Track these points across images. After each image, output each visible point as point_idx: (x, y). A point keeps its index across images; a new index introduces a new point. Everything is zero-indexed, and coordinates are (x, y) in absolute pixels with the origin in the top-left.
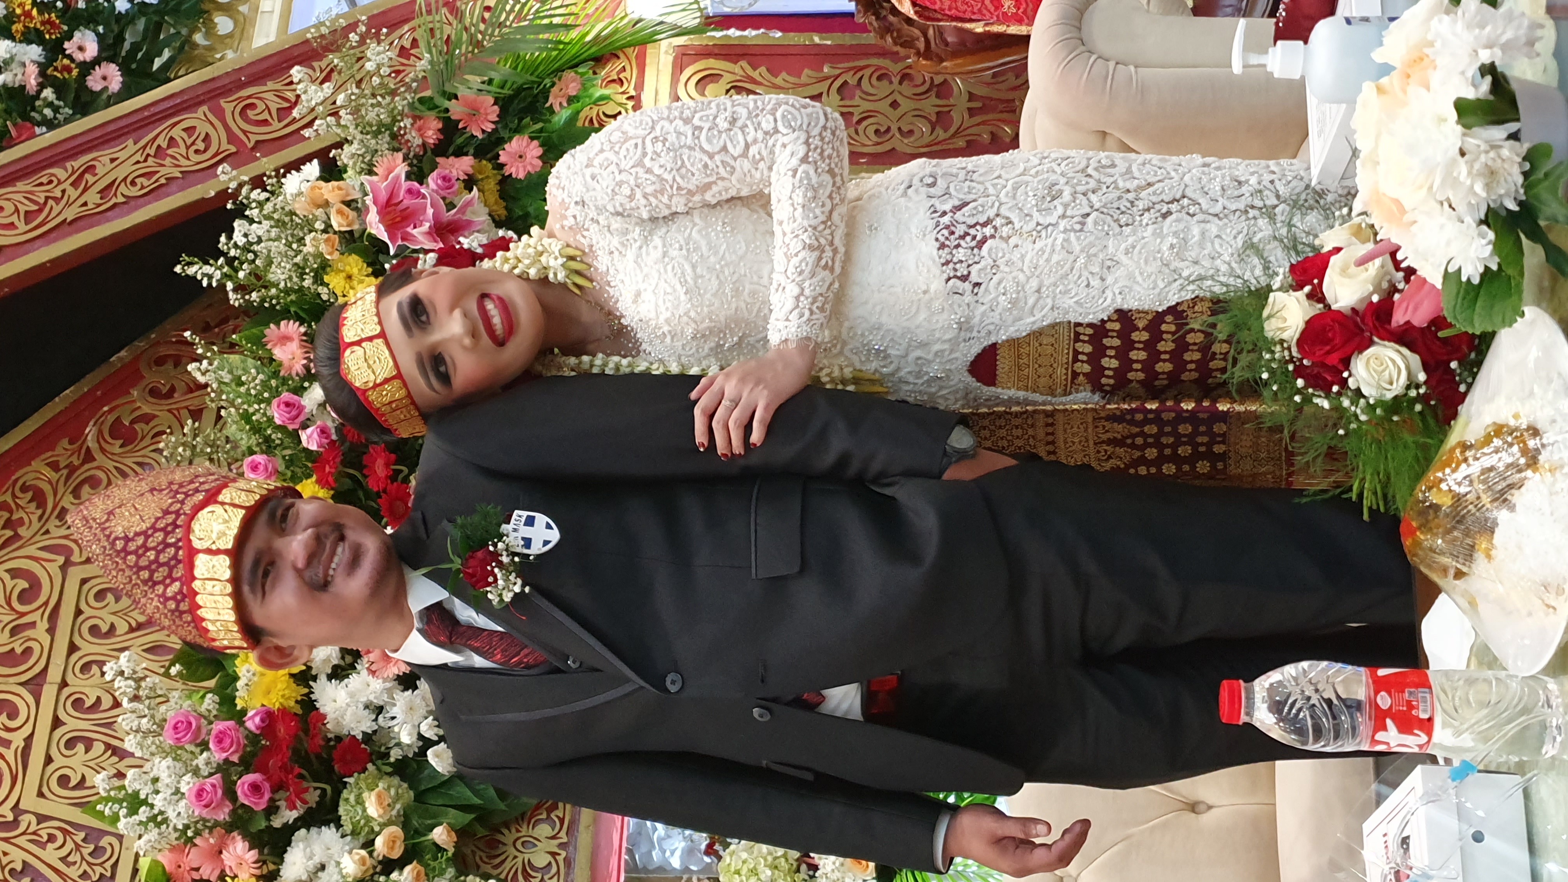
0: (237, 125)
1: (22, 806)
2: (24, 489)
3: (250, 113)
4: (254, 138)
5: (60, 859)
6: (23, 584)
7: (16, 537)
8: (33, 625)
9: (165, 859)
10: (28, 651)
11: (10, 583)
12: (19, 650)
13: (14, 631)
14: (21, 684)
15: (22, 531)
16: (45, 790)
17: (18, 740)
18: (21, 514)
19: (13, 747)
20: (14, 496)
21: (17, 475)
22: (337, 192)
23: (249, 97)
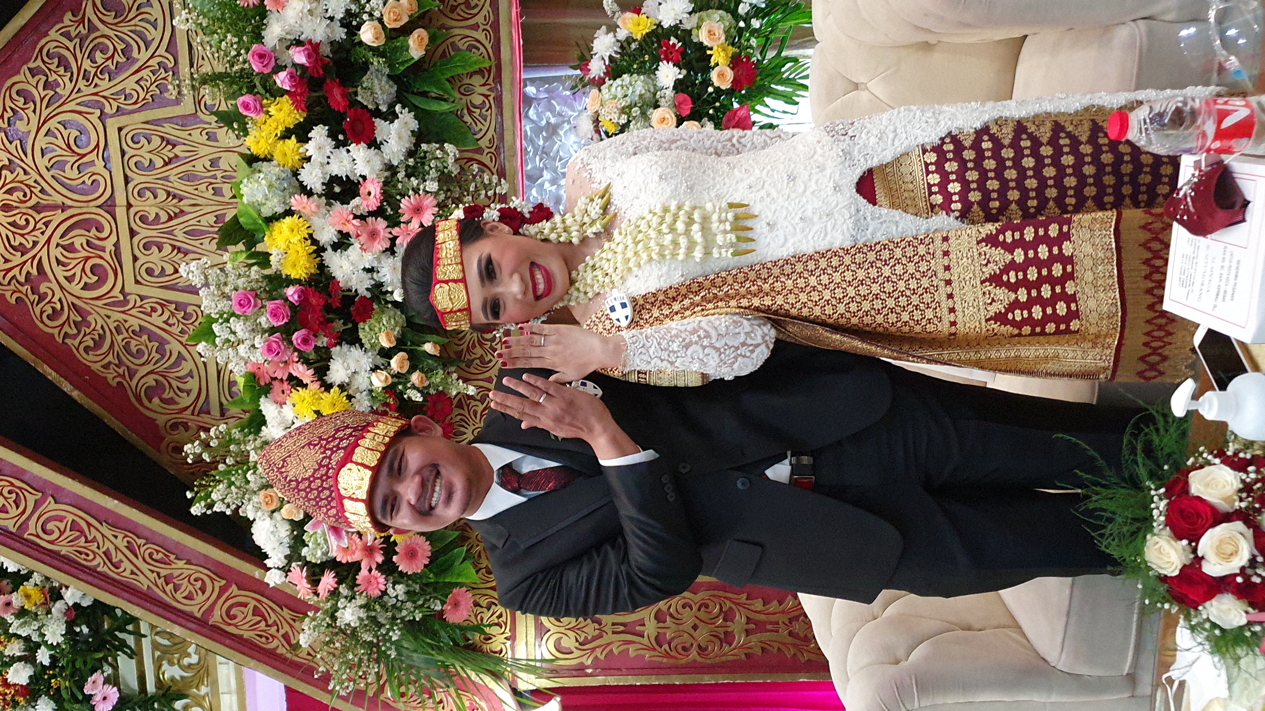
1: (127, 290)
2: (50, 55)
5: (164, 322)
6: (75, 133)
7: (57, 95)
8: (93, 163)
10: (95, 183)
11: (65, 133)
12: (89, 182)
13: (80, 169)
14: (98, 207)
15: (58, 90)
16: (139, 278)
17: (109, 245)
18: (55, 77)
19: (108, 250)
20: (44, 62)
21: (41, 44)
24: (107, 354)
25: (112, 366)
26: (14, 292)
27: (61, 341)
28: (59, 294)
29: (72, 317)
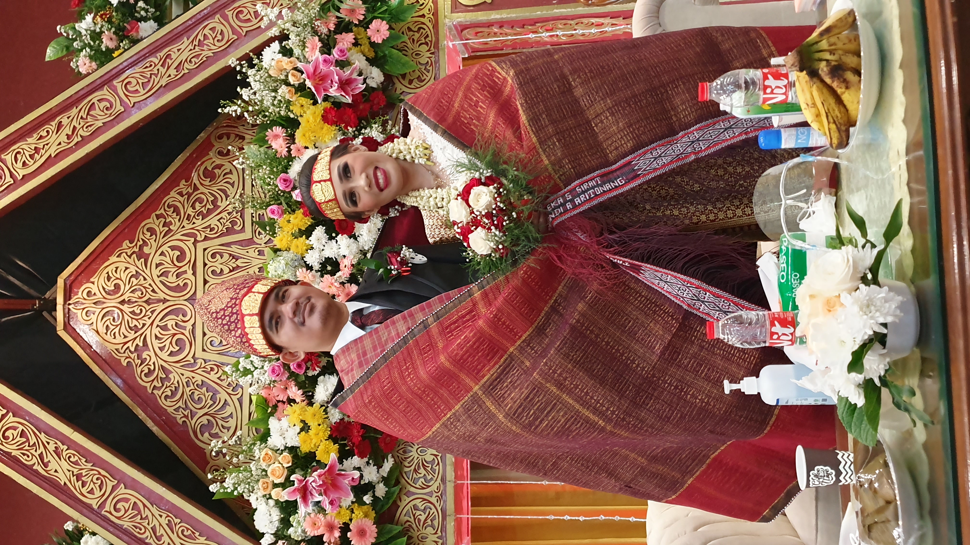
0: (235, 23)
1: (196, 356)
2: (169, 206)
3: (241, 16)
4: (245, 30)
5: (218, 378)
6: (177, 253)
7: (170, 230)
8: (185, 272)
9: (263, 393)
10: (186, 285)
11: (171, 253)
12: (182, 285)
13: (178, 276)
14: (185, 300)
15: (171, 227)
16: (205, 348)
17: (189, 326)
18: (170, 219)
19: (188, 329)
20: (165, 210)
21: (165, 199)
22: (290, 64)
23: (239, 7)
24: (178, 400)
25: (181, 409)
26: (127, 358)
27: (150, 392)
28: (154, 359)
29: (160, 375)
